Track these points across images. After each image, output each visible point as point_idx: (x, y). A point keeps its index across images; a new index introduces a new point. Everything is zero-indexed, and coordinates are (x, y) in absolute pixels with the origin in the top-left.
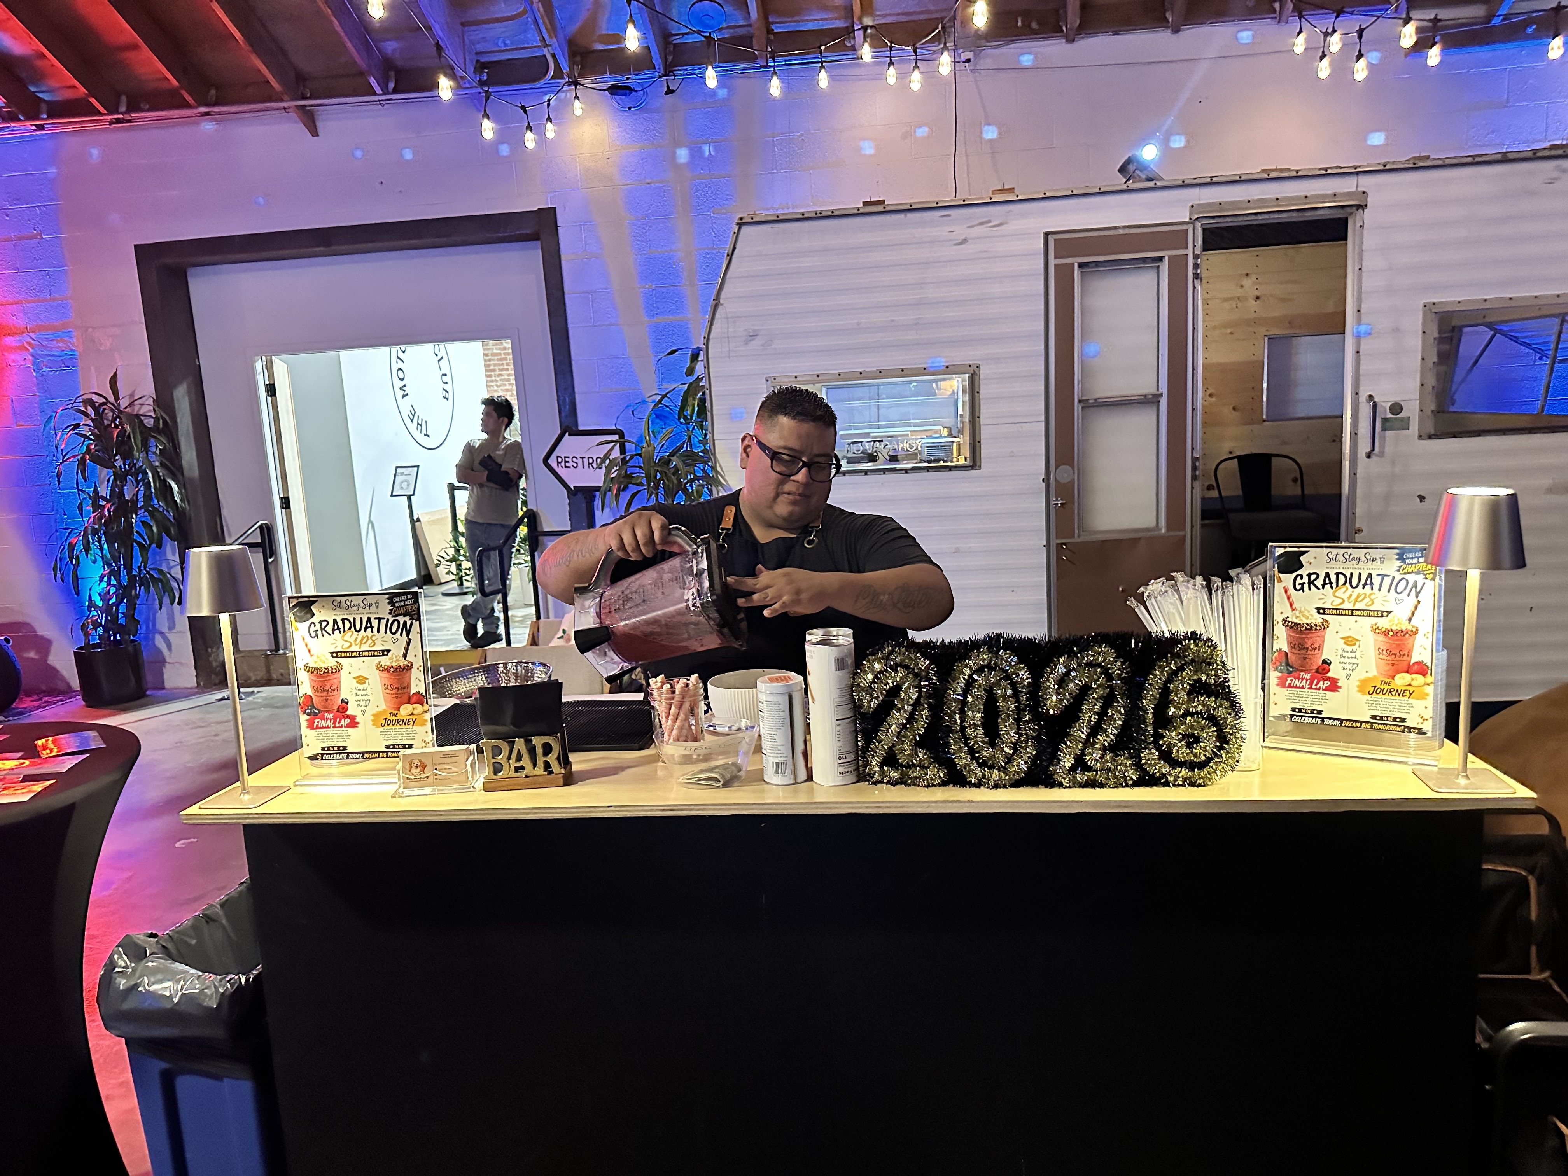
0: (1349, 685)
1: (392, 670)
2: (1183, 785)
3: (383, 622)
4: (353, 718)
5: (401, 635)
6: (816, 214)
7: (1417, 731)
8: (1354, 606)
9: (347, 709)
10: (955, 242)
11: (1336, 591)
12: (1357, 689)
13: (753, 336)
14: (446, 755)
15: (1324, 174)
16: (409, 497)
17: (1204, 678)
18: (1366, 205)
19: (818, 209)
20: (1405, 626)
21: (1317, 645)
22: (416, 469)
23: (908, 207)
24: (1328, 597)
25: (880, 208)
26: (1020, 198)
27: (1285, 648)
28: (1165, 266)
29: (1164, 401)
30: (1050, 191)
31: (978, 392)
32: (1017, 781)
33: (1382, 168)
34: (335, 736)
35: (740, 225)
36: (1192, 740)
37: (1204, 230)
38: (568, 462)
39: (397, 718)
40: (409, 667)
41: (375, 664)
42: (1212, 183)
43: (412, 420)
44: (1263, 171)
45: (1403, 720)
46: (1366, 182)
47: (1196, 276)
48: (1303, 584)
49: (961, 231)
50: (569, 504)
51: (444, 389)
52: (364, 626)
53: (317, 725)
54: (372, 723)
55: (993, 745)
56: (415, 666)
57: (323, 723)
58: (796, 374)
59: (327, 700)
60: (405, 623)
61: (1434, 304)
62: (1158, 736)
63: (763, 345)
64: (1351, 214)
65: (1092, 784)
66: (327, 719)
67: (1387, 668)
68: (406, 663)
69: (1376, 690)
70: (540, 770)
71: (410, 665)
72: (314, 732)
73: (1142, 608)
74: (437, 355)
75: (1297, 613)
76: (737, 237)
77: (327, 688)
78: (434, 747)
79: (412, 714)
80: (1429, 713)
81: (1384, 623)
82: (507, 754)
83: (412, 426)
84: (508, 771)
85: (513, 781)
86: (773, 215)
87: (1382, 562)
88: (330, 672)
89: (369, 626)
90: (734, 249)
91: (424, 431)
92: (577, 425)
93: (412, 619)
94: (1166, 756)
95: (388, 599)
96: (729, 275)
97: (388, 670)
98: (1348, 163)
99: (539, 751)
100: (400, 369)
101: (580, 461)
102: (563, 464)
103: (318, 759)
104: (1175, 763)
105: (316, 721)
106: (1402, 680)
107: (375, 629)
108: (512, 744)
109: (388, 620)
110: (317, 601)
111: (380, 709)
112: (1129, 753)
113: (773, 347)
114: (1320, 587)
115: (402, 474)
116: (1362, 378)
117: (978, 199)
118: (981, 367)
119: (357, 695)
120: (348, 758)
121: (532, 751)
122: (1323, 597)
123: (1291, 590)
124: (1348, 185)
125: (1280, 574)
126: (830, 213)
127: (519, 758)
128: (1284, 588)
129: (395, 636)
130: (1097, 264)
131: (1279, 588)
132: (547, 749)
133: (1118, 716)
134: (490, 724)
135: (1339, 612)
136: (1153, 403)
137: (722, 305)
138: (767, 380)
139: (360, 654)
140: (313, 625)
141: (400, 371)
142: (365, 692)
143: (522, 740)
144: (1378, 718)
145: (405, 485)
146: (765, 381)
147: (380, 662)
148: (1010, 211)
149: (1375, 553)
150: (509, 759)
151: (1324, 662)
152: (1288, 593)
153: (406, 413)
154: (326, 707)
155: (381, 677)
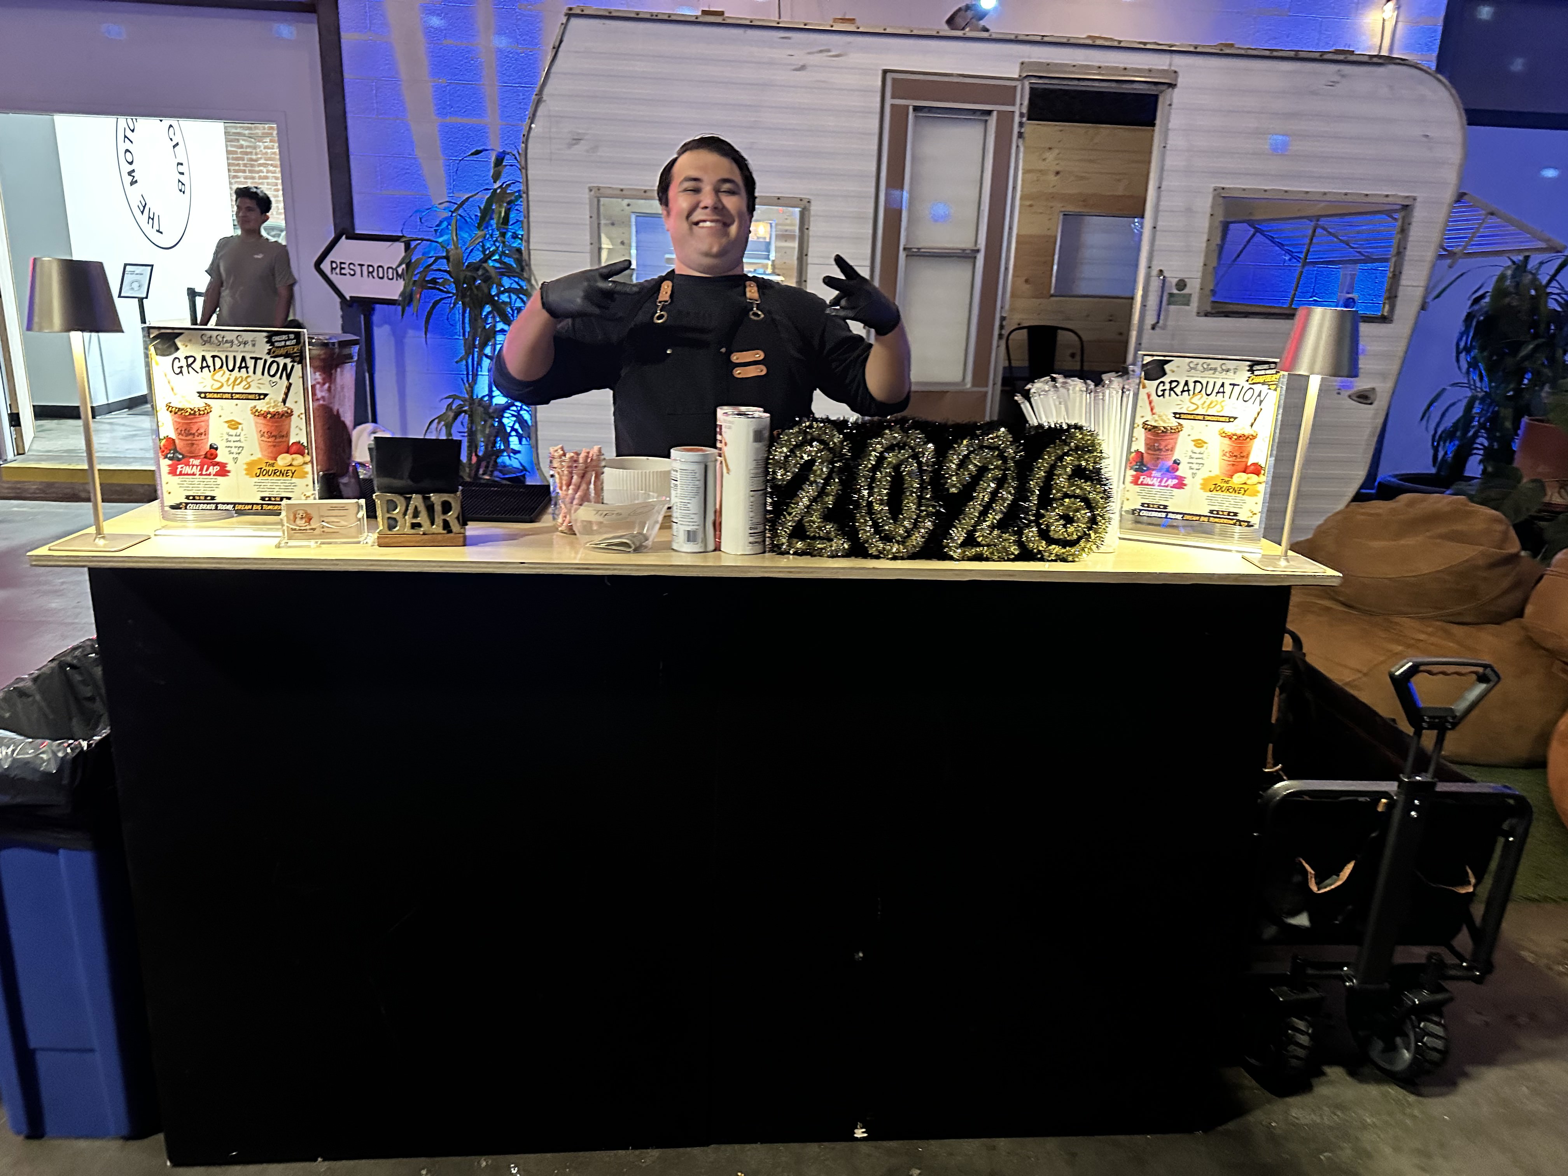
0: (1193, 484)
1: (269, 416)
2: (1055, 561)
3: (260, 363)
4: (223, 466)
5: (281, 377)
6: (652, 16)
7: (1246, 524)
8: (1207, 411)
9: (216, 456)
10: (794, 67)
11: (1192, 398)
12: (1201, 486)
13: (577, 140)
14: (333, 508)
15: (1142, 49)
16: (141, 301)
17: (1084, 463)
18: (1175, 85)
19: (655, 11)
20: (1248, 431)
21: (1169, 447)
22: (150, 268)
23: (748, 23)
24: (1184, 403)
25: (719, 20)
26: (861, 30)
27: (1142, 449)
28: (993, 120)
29: (981, 258)
30: (891, 27)
31: (807, 229)
32: (914, 553)
33: (1192, 49)
34: (201, 485)
35: (570, 15)
36: (1068, 520)
37: (1032, 89)
38: (344, 268)
39: (274, 468)
40: (289, 414)
41: (249, 409)
42: (1043, 42)
43: (142, 212)
44: (1089, 37)
45: (1236, 514)
46: (1179, 62)
47: (1020, 135)
48: (1164, 390)
49: (800, 57)
50: (342, 317)
51: (179, 181)
52: (238, 365)
53: (181, 471)
54: (245, 472)
55: (895, 518)
56: (296, 413)
57: (187, 470)
58: (622, 187)
59: (193, 444)
60: (285, 365)
61: (1223, 189)
62: (1039, 516)
63: (587, 151)
64: (1162, 92)
65: (979, 558)
66: (193, 466)
67: (1229, 468)
68: (286, 409)
69: (1217, 488)
70: (437, 528)
71: (289, 411)
72: (177, 479)
73: (1028, 404)
74: (171, 139)
75: (1156, 417)
76: (565, 28)
77: (194, 431)
78: (315, 499)
79: (291, 465)
80: (1258, 508)
81: (1230, 428)
82: (404, 509)
83: (143, 219)
84: (404, 526)
85: (408, 538)
86: (605, 10)
87: (1235, 373)
88: (197, 413)
89: (244, 366)
90: (561, 42)
91: (156, 227)
92: (354, 229)
93: (293, 361)
94: (1044, 534)
95: (267, 337)
96: (553, 70)
97: (264, 415)
98: (1165, 41)
99: (438, 508)
100: (127, 151)
101: (358, 269)
102: (338, 270)
103: (181, 508)
104: (1051, 541)
105: (179, 466)
106: (1239, 478)
107: (251, 370)
108: (408, 500)
109: (265, 361)
110: (181, 334)
111: (254, 458)
112: (1013, 530)
113: (599, 154)
114: (1179, 393)
115: (132, 273)
116: (1155, 253)
117: (816, 24)
118: (813, 203)
119: (228, 441)
120: (216, 509)
121: (430, 509)
122: (1181, 403)
123: (1154, 397)
124: (1160, 62)
125: (1146, 381)
126: (666, 17)
127: (416, 514)
128: (1147, 393)
129: (274, 379)
130: (930, 109)
131: (1143, 393)
132: (446, 507)
133: (1007, 495)
134: (385, 476)
135: (1193, 416)
136: (970, 257)
137: (545, 101)
138: (591, 190)
139: (232, 396)
140: (177, 360)
141: (128, 153)
142: (237, 438)
143: (420, 496)
144: (1215, 512)
145: (135, 285)
146: (587, 190)
147: (255, 407)
148: (850, 43)
149: (1231, 365)
150: (405, 514)
151: (1175, 462)
152: (1151, 399)
153: (135, 203)
154: (191, 452)
155: (256, 423)
